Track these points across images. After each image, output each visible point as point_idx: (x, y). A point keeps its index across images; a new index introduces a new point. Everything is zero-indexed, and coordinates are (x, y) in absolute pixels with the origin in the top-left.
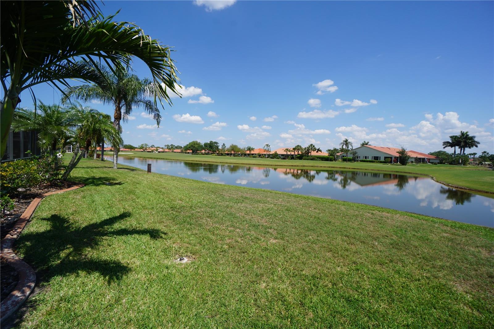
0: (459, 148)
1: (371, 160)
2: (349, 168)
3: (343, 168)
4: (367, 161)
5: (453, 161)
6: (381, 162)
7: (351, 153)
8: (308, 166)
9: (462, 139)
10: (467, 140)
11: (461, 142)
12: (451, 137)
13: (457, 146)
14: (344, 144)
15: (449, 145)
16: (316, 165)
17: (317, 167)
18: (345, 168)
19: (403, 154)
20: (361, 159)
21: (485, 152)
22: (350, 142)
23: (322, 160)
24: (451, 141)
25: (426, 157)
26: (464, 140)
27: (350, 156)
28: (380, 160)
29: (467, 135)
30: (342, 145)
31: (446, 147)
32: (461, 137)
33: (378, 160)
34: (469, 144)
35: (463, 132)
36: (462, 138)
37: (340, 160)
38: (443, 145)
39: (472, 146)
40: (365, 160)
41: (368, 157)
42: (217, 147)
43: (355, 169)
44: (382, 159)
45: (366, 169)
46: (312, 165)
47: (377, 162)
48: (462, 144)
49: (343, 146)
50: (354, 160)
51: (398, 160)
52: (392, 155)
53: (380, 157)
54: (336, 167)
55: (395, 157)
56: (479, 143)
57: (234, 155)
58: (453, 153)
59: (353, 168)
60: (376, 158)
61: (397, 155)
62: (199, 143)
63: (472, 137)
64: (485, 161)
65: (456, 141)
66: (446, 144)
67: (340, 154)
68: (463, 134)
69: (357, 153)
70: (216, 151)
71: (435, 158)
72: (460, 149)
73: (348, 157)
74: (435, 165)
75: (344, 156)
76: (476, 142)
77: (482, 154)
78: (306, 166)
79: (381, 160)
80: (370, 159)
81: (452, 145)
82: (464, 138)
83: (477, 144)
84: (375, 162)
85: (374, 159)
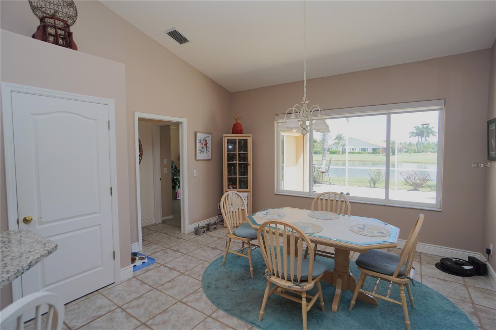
1: (359, 151)
4: (355, 153)
6: (369, 153)
7: (341, 146)
13: (419, 135)
15: (414, 134)
20: (349, 151)
32: (422, 128)
38: (409, 135)
40: (353, 151)
51: (383, 150)
52: (380, 147)
53: (368, 148)
58: (417, 142)
60: (364, 150)
65: (420, 131)
68: (423, 125)
79: (369, 151)
84: (363, 153)
85: (362, 151)
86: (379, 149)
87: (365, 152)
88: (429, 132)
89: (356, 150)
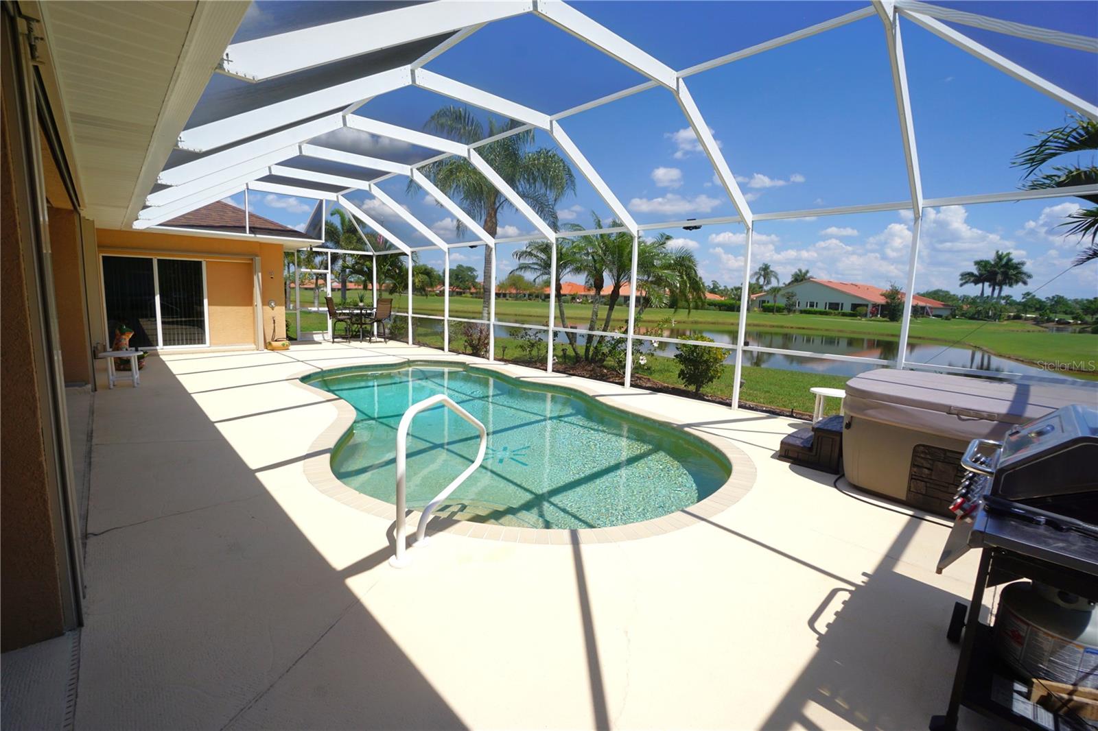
0: (990, 286)
1: (823, 310)
2: (792, 328)
3: (778, 327)
4: (815, 313)
5: (979, 312)
6: (844, 315)
7: (783, 295)
8: (705, 323)
9: (999, 269)
10: (1009, 269)
11: (995, 274)
12: (978, 263)
13: (987, 282)
14: (761, 275)
15: (972, 279)
16: (720, 320)
17: (723, 324)
18: (782, 327)
19: (894, 299)
20: (803, 307)
21: (1028, 294)
22: (772, 271)
23: (720, 310)
24: (976, 272)
25: (928, 305)
26: (1002, 270)
27: (782, 302)
28: (842, 309)
29: (1010, 260)
30: (756, 277)
31: (966, 282)
32: (996, 264)
33: (838, 309)
34: (1011, 279)
35: (1000, 253)
36: (999, 265)
37: (756, 309)
38: (961, 279)
39: (1017, 282)
40: (811, 309)
41: (817, 303)
42: (475, 277)
43: (803, 328)
44: (847, 309)
45: (827, 330)
46: (713, 321)
47: (835, 315)
48: (999, 277)
49: (758, 279)
50: (789, 309)
51: (878, 310)
52: (868, 301)
53: (842, 304)
54: (763, 326)
55: (875, 306)
56: (1030, 276)
57: (516, 297)
58: (979, 295)
59: (799, 328)
60: (834, 306)
61: (882, 301)
62: (432, 268)
63: (1019, 264)
64: (1026, 312)
65: (988, 271)
66: (967, 278)
67: (757, 298)
68: (1000, 257)
69: (795, 295)
70: (470, 289)
71: (942, 306)
72: (991, 289)
73: (778, 304)
74: (946, 321)
75: (764, 302)
76: (1025, 274)
77: (1023, 298)
78: (701, 323)
79: (844, 311)
80: (821, 308)
81: (978, 280)
82: (1003, 266)
83: (1026, 278)
84: (831, 313)
85: (829, 308)
86: (867, 306)
87: (836, 312)
88: (1010, 273)
89: (817, 306)
